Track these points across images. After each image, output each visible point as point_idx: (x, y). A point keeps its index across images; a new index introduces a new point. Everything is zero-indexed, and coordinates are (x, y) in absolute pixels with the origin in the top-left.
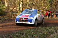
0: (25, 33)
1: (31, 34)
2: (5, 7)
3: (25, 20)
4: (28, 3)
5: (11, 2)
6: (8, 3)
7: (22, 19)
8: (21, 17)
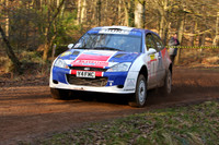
0: (154, 122)
1: (177, 127)
2: (77, 23)
3: (94, 75)
4: (165, 8)
5: (99, 3)
6: (88, 8)
7: (79, 74)
8: (77, 63)
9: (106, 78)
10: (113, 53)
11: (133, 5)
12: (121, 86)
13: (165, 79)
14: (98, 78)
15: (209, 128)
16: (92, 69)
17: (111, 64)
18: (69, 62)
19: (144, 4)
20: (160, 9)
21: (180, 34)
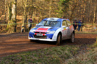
9: (46, 36)
10: (50, 27)
11: (11, 5)
12: (51, 39)
13: (71, 36)
14: (43, 36)
15: (46, 60)
16: (42, 33)
17: (48, 31)
18: (34, 30)
19: (16, 4)
20: (23, 6)
21: (33, 17)
